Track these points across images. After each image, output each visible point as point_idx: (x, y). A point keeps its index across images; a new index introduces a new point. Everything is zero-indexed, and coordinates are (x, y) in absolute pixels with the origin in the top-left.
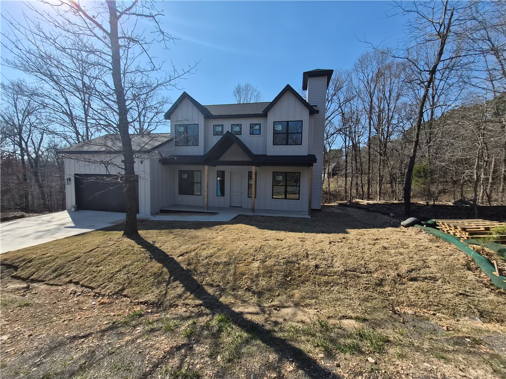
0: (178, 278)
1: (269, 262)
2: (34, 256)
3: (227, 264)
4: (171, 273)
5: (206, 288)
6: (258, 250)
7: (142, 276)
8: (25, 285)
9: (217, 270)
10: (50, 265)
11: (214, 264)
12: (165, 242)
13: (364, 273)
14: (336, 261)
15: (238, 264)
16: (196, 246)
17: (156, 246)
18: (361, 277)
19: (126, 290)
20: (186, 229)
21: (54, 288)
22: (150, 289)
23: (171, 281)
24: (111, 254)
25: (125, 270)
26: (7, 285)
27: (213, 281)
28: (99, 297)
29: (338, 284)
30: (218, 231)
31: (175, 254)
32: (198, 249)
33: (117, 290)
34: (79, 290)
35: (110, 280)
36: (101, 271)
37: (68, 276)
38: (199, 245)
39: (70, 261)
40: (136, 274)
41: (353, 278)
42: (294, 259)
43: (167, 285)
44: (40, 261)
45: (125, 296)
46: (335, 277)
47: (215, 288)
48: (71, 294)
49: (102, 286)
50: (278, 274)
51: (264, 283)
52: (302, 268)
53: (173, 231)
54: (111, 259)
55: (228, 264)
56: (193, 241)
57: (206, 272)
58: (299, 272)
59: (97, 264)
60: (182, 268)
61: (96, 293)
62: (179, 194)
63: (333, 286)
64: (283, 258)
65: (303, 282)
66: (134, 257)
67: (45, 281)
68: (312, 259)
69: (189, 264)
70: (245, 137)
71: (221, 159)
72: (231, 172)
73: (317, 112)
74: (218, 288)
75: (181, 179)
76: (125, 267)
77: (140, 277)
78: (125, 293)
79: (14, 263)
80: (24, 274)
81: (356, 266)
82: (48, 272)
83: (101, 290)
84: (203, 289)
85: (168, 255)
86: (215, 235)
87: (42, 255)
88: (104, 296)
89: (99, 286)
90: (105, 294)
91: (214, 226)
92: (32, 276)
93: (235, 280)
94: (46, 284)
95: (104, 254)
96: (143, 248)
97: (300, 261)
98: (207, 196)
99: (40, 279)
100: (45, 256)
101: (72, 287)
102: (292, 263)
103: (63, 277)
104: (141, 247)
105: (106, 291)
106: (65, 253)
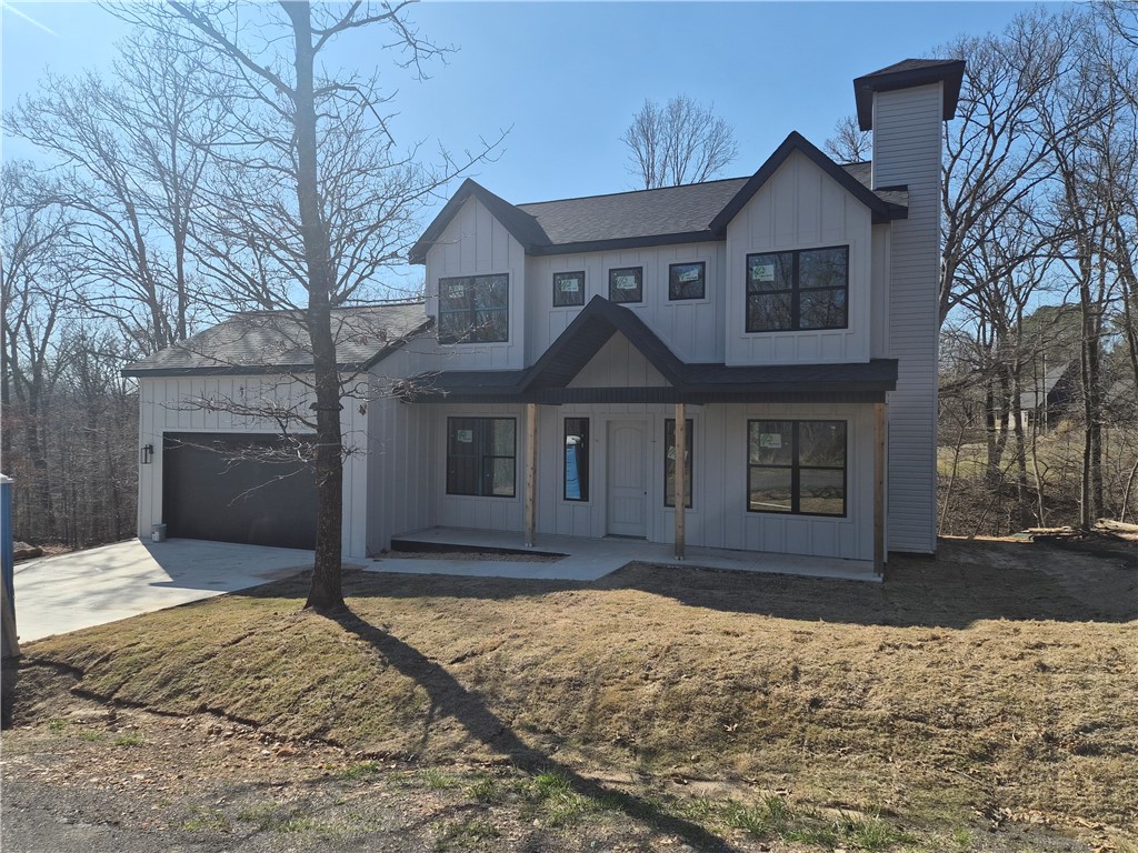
0: (453, 709)
1: (686, 685)
2: (112, 648)
3: (575, 684)
4: (436, 698)
5: (520, 734)
6: (662, 655)
7: (366, 703)
8: (106, 712)
9: (549, 697)
10: (151, 669)
11: (542, 683)
12: (416, 627)
13: (946, 728)
14: (876, 694)
15: (603, 685)
16: (497, 639)
17: (394, 635)
18: (935, 735)
19: (333, 731)
20: (469, 596)
21: (168, 720)
22: (386, 731)
23: (436, 717)
24: (284, 652)
25: (325, 688)
26: (68, 710)
27: (537, 720)
28: (272, 742)
29: (863, 749)
30: (560, 607)
31: (443, 657)
32: (502, 647)
33: (311, 729)
34: (228, 727)
35: (293, 707)
36: (267, 687)
37: (196, 696)
38: (504, 637)
39: (194, 663)
40: (351, 698)
41: (911, 737)
42: (757, 681)
43: (427, 724)
44: (128, 659)
45: (332, 743)
46: (862, 731)
47: (542, 736)
48: (210, 733)
49: (277, 720)
50: (704, 716)
51: (664, 732)
52: (775, 704)
53: (432, 600)
54: (287, 663)
55: (579, 685)
56: (489, 628)
57: (522, 701)
58: (763, 715)
59: (257, 672)
60: (462, 689)
61: (266, 734)
62: (448, 493)
63: (849, 752)
64: (726, 677)
65: (770, 739)
66: (342, 660)
67: (146, 705)
68: (806, 684)
69: (479, 681)
70: (655, 308)
71: (576, 383)
72: (608, 422)
73: (902, 213)
74: (548, 736)
75: (453, 444)
76: (323, 681)
77: (362, 705)
78: (330, 736)
79: (72, 661)
80: (100, 685)
81: (928, 709)
82: (149, 685)
83: (274, 729)
84: (513, 736)
85: (426, 658)
86: (549, 615)
87: (130, 646)
88: (283, 740)
89: (269, 721)
90: (286, 738)
91: (549, 592)
92: (116, 691)
93: (592, 723)
94: (149, 711)
95: (269, 649)
96: (360, 639)
97: (771, 688)
98: (533, 501)
99: (135, 700)
100: (136, 648)
101: (208, 722)
102: (748, 689)
103: (182, 698)
104: (356, 636)
105: (286, 731)
106: (178, 643)
